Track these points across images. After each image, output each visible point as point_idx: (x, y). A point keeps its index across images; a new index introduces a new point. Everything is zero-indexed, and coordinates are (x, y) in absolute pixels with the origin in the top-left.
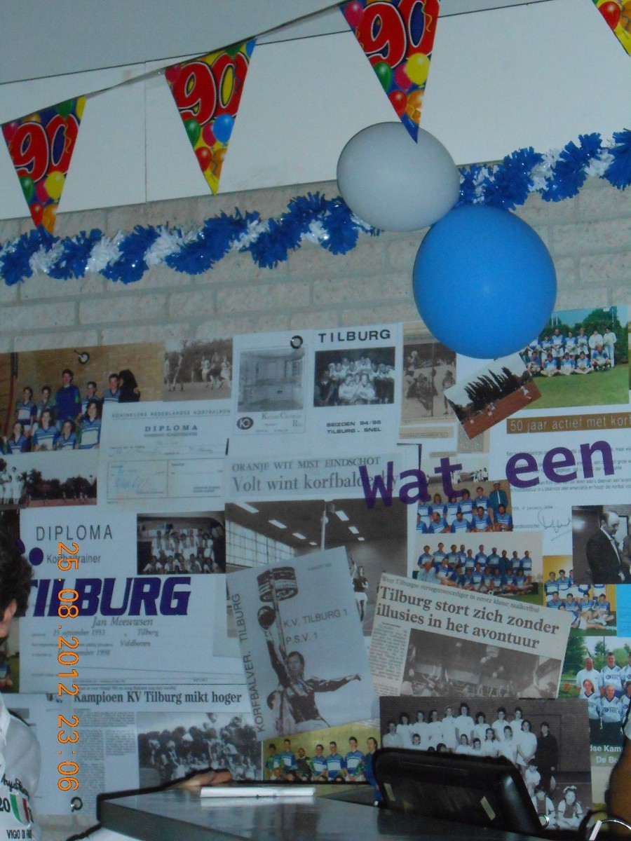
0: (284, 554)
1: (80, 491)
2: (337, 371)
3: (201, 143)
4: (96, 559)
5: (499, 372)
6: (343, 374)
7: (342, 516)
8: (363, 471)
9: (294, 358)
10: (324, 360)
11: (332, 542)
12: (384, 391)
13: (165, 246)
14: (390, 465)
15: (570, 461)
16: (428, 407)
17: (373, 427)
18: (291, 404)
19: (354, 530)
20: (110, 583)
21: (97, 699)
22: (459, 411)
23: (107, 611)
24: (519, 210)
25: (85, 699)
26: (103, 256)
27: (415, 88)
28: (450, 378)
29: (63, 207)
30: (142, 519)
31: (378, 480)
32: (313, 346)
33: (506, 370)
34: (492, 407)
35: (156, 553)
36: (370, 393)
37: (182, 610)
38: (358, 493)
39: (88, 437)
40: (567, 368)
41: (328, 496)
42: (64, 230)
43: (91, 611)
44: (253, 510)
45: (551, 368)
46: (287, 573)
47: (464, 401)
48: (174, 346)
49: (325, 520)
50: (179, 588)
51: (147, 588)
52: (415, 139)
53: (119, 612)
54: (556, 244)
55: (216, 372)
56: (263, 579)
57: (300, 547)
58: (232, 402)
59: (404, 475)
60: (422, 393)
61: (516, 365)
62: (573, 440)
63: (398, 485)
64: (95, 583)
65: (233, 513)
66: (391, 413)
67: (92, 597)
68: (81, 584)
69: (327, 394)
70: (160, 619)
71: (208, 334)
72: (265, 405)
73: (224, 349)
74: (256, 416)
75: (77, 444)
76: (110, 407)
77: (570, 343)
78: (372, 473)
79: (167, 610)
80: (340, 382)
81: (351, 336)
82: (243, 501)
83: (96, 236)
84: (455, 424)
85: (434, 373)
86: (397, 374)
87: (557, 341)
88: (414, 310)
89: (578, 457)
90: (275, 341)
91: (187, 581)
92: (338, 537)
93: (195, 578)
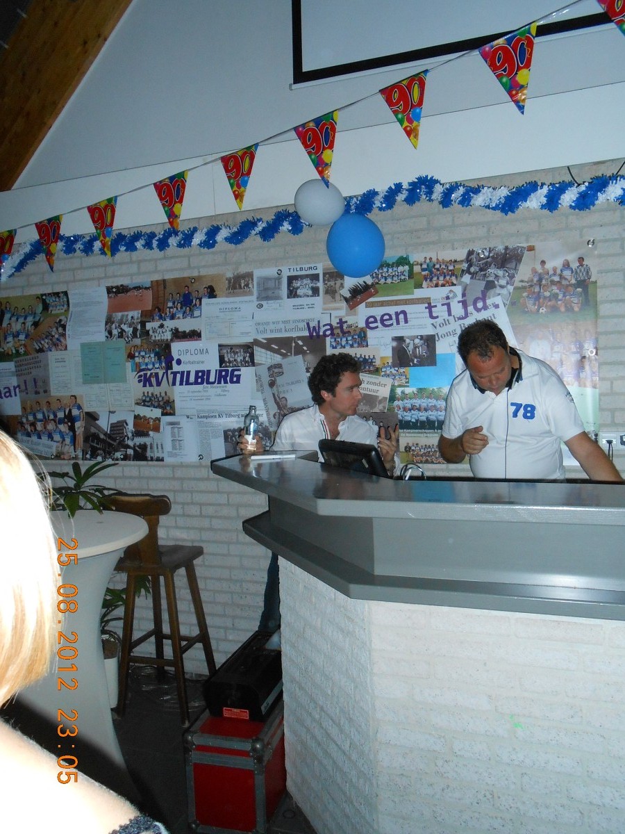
0: (277, 359)
1: (195, 335)
2: (296, 284)
3: (235, 188)
4: (203, 362)
5: (362, 283)
6: (299, 285)
7: (300, 343)
8: (308, 324)
9: (279, 279)
10: (291, 279)
11: (296, 354)
12: (315, 291)
13: (223, 234)
14: (319, 322)
15: (391, 318)
16: (334, 298)
17: (312, 307)
18: (278, 298)
19: (305, 348)
20: (209, 372)
21: (206, 417)
22: (346, 299)
23: (208, 383)
24: (370, 216)
25: (201, 417)
26: (198, 238)
27: (327, 165)
28: (342, 286)
29: (181, 218)
30: (220, 346)
31: (314, 327)
32: (286, 273)
33: (364, 282)
34: (359, 297)
35: (226, 359)
36: (310, 292)
37: (238, 381)
38: (306, 333)
39: (196, 313)
40: (389, 281)
41: (294, 335)
42: (183, 227)
43: (202, 383)
44: (263, 341)
45: (383, 281)
46: (279, 366)
47: (348, 295)
48: (230, 275)
49: (294, 344)
50: (236, 373)
51: (224, 373)
52: (328, 187)
53: (213, 383)
55: (247, 285)
56: (269, 369)
57: (284, 356)
58: (254, 298)
59: (324, 326)
60: (331, 292)
61: (369, 280)
62: (392, 310)
63: (322, 329)
64: (203, 372)
65: (256, 342)
66: (319, 301)
67: (202, 377)
68: (197, 372)
69: (292, 293)
70: (229, 385)
71: (243, 269)
72: (267, 298)
73: (250, 275)
74: (264, 303)
75: (192, 316)
76: (205, 301)
77: (390, 270)
78: (312, 325)
79: (232, 382)
80: (298, 288)
81: (301, 269)
82: (260, 338)
83: (195, 230)
84: (344, 304)
85: (335, 284)
86: (320, 285)
87: (385, 270)
88: (327, 257)
89: (394, 317)
90: (271, 272)
91: (239, 370)
92: (299, 351)
93: (242, 369)
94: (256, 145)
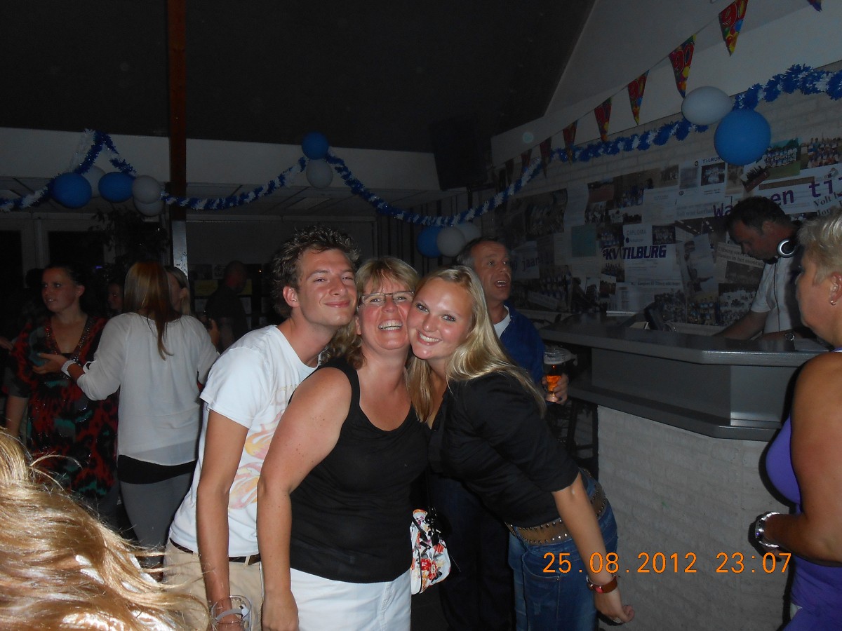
0: (691, 236)
1: (637, 219)
2: (708, 172)
3: (634, 108)
4: (642, 240)
5: (757, 168)
6: (709, 173)
7: (708, 223)
8: (714, 207)
9: (695, 170)
10: (705, 168)
11: (705, 232)
12: (721, 178)
13: (652, 137)
14: (722, 204)
15: (779, 199)
16: (735, 182)
17: (718, 191)
18: (694, 185)
19: (711, 228)
20: (646, 247)
21: (644, 284)
22: (744, 184)
23: (645, 257)
25: (641, 284)
26: (636, 143)
27: (685, 79)
28: (742, 172)
30: (654, 227)
31: (719, 210)
32: (701, 164)
33: (760, 167)
34: (754, 181)
35: (657, 237)
36: (717, 179)
37: (664, 256)
38: (712, 215)
39: (640, 202)
40: (780, 164)
41: (704, 216)
43: (641, 257)
44: (682, 222)
45: (774, 164)
46: (692, 243)
47: (745, 179)
48: (663, 169)
49: (703, 225)
50: (663, 249)
51: (655, 249)
53: (648, 257)
54: (769, 118)
55: (674, 177)
56: (686, 245)
57: (695, 234)
58: (677, 187)
59: (726, 208)
60: (733, 178)
61: (762, 164)
62: (780, 191)
63: (725, 211)
64: (642, 248)
65: (677, 224)
66: (724, 185)
67: (641, 252)
68: (639, 248)
69: (705, 181)
70: (659, 259)
71: (672, 163)
72: (687, 186)
73: (676, 168)
74: (684, 190)
75: (637, 204)
76: (646, 191)
77: (781, 154)
78: (717, 207)
79: (661, 256)
80: (709, 176)
81: (712, 160)
82: (680, 219)
83: (633, 136)
84: (742, 188)
85: (737, 170)
86: (725, 172)
87: (777, 154)
89: (782, 197)
90: (689, 164)
91: (665, 246)
92: (706, 230)
93: (668, 245)
94: (648, 72)
